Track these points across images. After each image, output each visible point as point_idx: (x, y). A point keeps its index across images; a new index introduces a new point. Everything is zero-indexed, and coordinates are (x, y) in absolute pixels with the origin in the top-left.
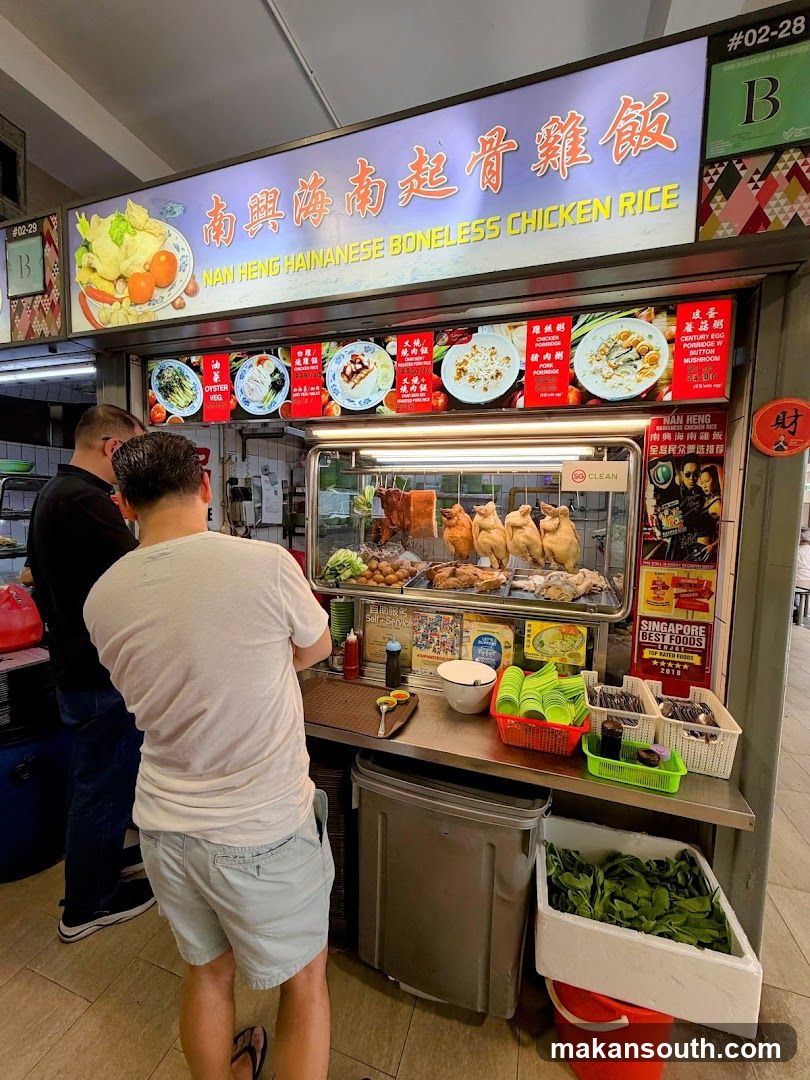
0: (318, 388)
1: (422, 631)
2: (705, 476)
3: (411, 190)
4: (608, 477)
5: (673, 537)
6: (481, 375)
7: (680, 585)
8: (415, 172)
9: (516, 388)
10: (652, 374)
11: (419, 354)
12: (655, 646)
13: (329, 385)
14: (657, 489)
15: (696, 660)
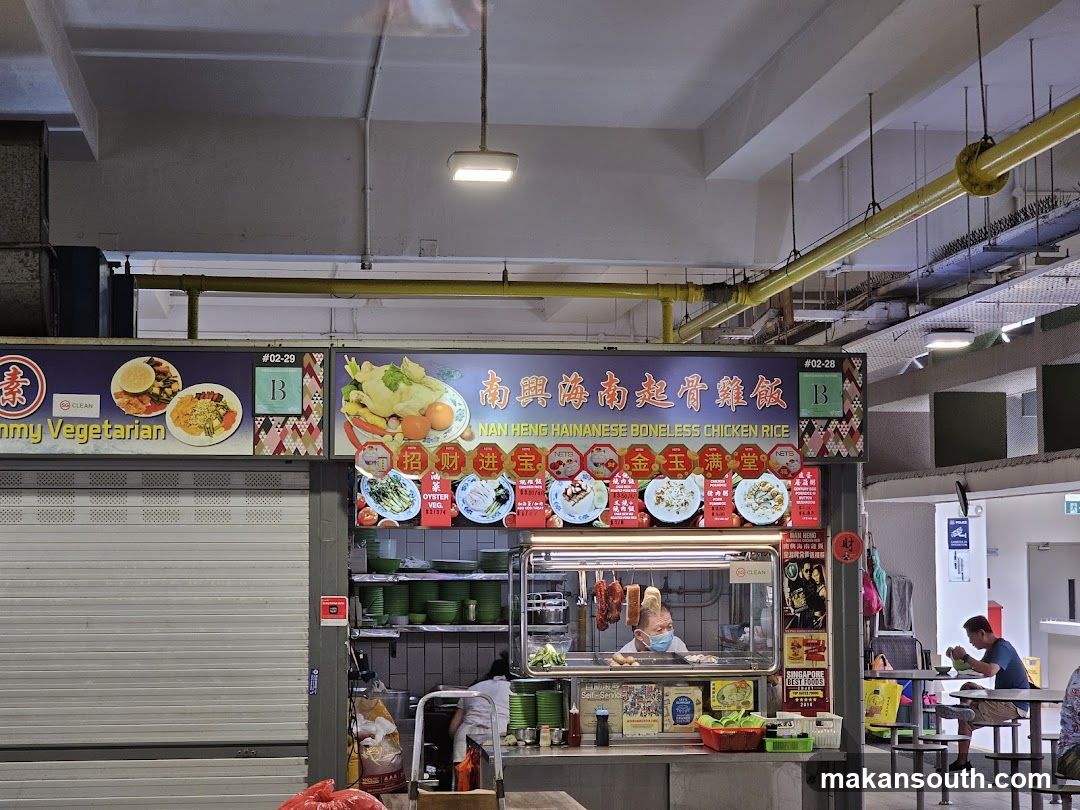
0: (541, 503)
1: (630, 700)
2: (816, 572)
3: (645, 398)
4: (759, 573)
5: (801, 613)
6: (674, 502)
7: (807, 645)
8: (647, 388)
9: (699, 513)
10: (780, 509)
11: (627, 483)
12: (796, 688)
13: (552, 502)
14: (790, 581)
15: (820, 694)
